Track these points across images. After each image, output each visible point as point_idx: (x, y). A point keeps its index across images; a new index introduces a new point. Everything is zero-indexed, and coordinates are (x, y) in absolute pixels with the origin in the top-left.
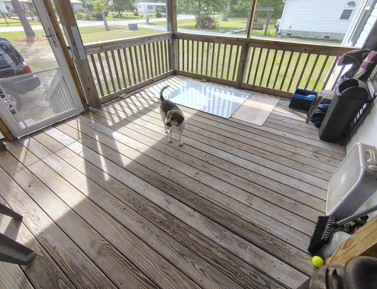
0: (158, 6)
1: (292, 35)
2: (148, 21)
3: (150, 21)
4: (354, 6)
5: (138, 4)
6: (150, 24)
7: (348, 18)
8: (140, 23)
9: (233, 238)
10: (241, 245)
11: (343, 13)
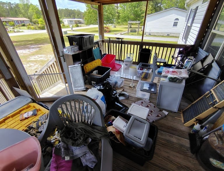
0: (75, 21)
1: (151, 35)
2: (72, 29)
3: (74, 29)
4: (178, 20)
5: (64, 20)
6: (74, 31)
7: (176, 26)
8: (68, 31)
9: (166, 134)
10: (170, 136)
11: (174, 23)
